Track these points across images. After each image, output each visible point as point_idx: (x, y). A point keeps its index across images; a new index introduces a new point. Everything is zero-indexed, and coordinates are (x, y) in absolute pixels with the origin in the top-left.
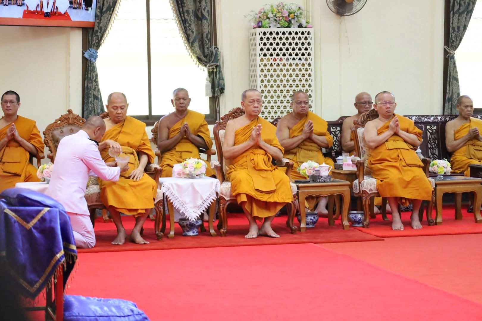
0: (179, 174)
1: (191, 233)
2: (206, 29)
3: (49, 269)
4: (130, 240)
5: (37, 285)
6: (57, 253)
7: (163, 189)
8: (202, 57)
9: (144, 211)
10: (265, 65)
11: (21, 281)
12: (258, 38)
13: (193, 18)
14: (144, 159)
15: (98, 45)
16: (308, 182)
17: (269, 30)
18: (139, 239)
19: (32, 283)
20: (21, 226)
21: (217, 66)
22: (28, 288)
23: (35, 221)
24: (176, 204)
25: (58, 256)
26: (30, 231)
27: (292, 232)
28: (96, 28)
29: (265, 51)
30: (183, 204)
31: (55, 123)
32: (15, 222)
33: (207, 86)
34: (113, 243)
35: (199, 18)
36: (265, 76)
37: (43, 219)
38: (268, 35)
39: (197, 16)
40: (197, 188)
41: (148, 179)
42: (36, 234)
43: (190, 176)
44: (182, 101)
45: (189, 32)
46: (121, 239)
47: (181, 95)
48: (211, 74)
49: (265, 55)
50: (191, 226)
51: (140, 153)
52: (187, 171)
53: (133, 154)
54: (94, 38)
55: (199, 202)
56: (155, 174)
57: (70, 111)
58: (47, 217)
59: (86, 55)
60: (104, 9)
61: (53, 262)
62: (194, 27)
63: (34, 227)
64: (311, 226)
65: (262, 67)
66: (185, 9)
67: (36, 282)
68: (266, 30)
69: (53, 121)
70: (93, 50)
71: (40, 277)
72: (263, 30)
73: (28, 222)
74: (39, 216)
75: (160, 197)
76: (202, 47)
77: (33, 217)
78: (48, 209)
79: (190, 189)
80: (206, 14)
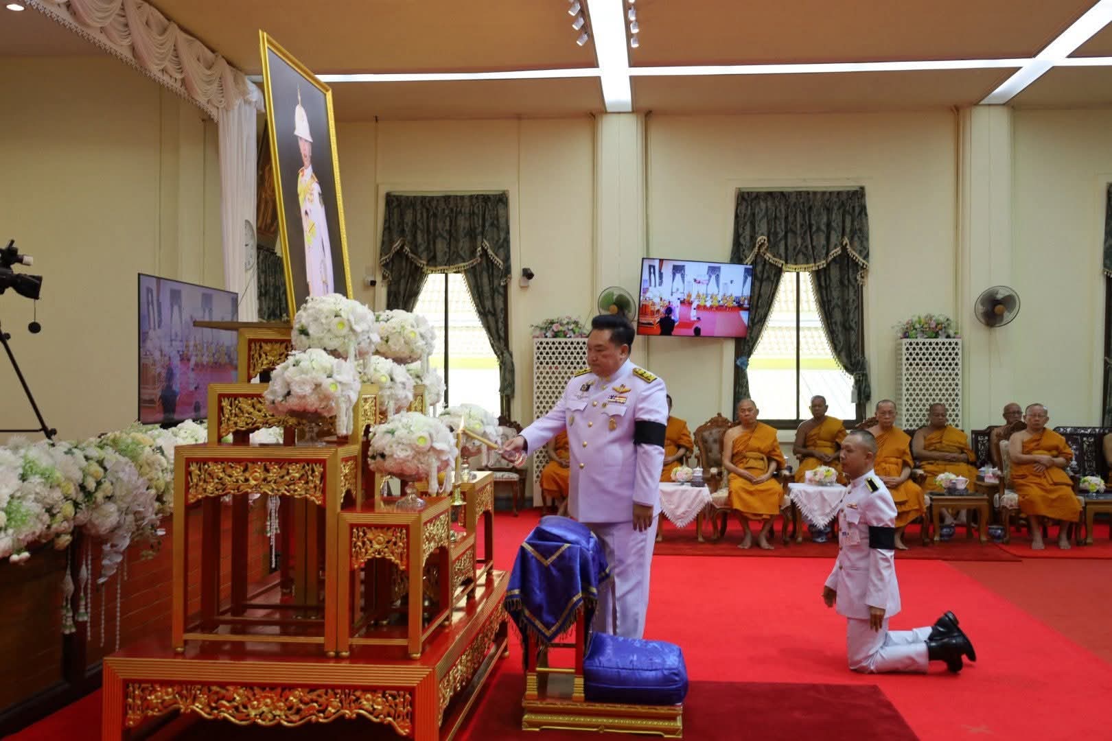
0: (811, 481)
1: (819, 540)
2: (853, 339)
3: (566, 612)
4: (756, 544)
5: (553, 629)
6: (574, 596)
7: (792, 496)
8: (849, 366)
9: (768, 517)
10: (911, 374)
11: (537, 623)
12: (904, 348)
13: (840, 329)
14: (773, 466)
15: (749, 354)
16: (943, 495)
17: (916, 341)
18: (764, 544)
19: (548, 626)
20: (538, 561)
21: (863, 375)
22: (544, 630)
23: (554, 557)
24: (805, 511)
25: (575, 599)
26: (548, 568)
27: (924, 545)
28: (748, 338)
29: (911, 361)
30: (811, 511)
31: (705, 425)
32: (533, 557)
33: (853, 393)
34: (740, 546)
35: (847, 329)
36: (911, 385)
37: (562, 557)
38: (914, 345)
39: (844, 326)
40: (826, 496)
41: (776, 486)
42: (554, 572)
43: (821, 483)
44: (817, 408)
45: (836, 342)
46: (747, 543)
47: (817, 402)
48: (857, 382)
49: (911, 364)
50: (820, 533)
51: (770, 459)
52: (817, 478)
53: (762, 459)
54: (746, 347)
55: (828, 510)
56: (785, 481)
57: (719, 415)
58: (567, 555)
59: (738, 363)
60: (756, 320)
61: (570, 605)
62: (841, 338)
63: (553, 564)
64: (946, 538)
65: (908, 376)
66: (833, 321)
67: (553, 625)
68: (913, 340)
69: (703, 424)
70: (744, 358)
71: (557, 620)
72: (909, 340)
73: (547, 559)
74: (557, 554)
75: (788, 504)
76: (849, 356)
77: (552, 554)
78: (568, 545)
79: (819, 496)
80: (853, 325)
